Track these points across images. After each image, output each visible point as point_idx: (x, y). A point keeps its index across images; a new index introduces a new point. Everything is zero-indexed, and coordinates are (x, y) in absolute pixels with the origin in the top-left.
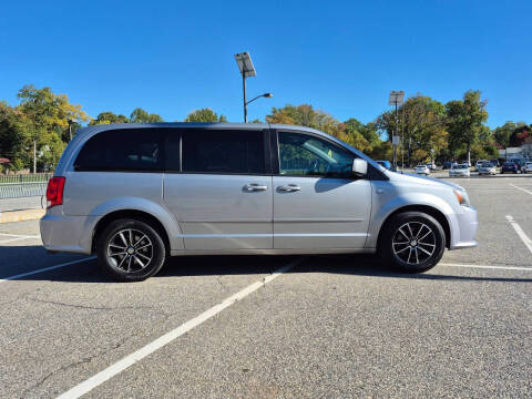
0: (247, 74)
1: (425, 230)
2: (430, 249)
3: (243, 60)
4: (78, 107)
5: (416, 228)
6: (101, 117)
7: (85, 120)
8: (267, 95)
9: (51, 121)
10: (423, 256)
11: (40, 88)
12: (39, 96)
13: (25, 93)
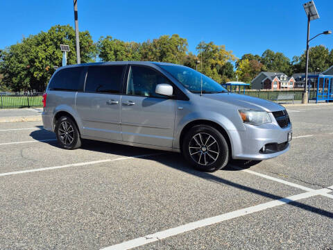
0: (311, 18)
1: (211, 140)
2: (215, 155)
3: (309, 7)
4: (230, 52)
5: (205, 137)
6: (244, 58)
7: (234, 60)
8: (326, 33)
9: (213, 62)
10: (210, 160)
11: (207, 43)
12: (207, 48)
13: (200, 47)
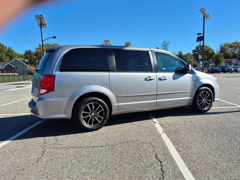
3: (40, 19)
8: (55, 37)
10: (207, 105)
